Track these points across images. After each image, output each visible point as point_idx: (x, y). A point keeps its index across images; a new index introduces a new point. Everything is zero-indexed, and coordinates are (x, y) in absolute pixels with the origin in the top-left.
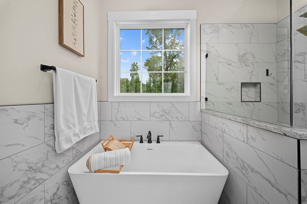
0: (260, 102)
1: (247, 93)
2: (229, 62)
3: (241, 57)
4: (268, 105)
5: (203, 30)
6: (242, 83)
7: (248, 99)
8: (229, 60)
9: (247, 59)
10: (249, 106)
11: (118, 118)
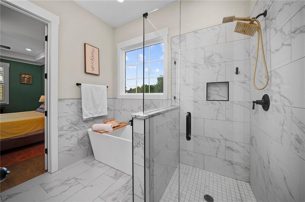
0: (228, 101)
1: (219, 92)
2: (195, 65)
3: (207, 59)
4: (237, 104)
5: (173, 42)
6: (207, 83)
7: (220, 98)
8: (195, 63)
9: (213, 61)
10: (215, 104)
11: (122, 109)
